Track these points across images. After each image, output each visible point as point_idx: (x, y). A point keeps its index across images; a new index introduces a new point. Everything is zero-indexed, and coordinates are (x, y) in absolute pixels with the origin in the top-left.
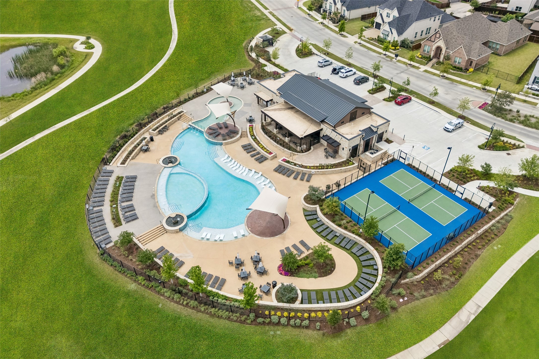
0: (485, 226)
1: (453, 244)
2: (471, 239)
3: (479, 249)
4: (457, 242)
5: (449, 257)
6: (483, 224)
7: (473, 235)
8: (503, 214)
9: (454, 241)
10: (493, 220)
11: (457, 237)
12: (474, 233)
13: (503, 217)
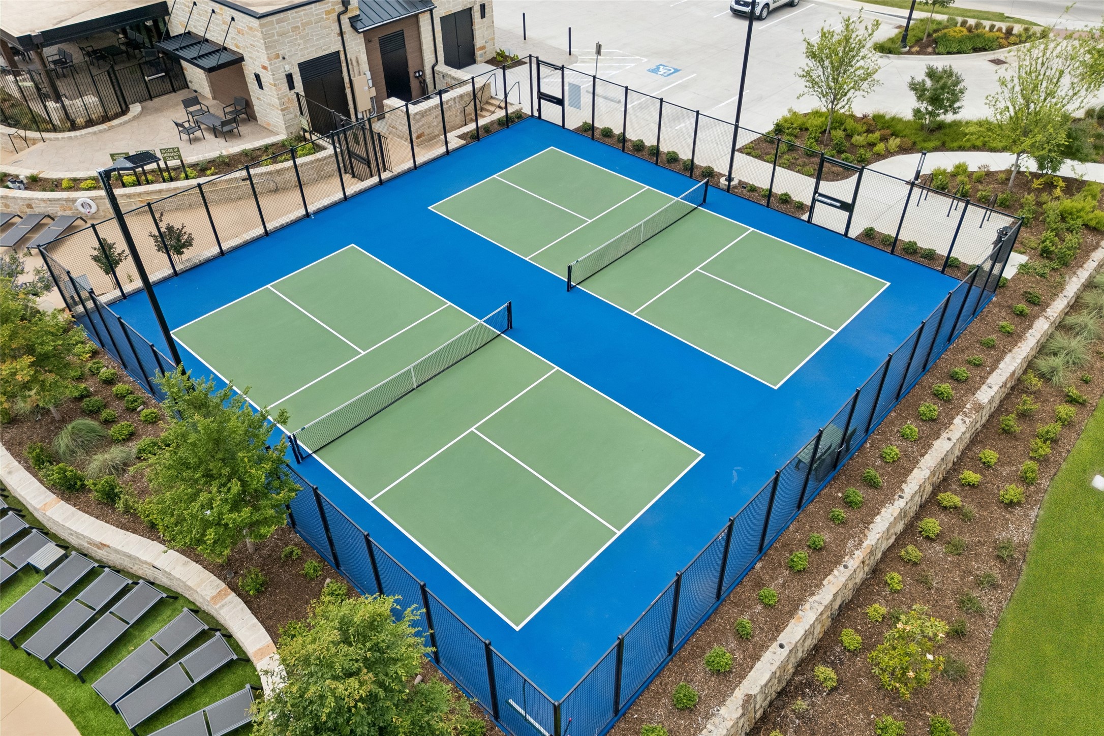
0: (1008, 358)
1: (849, 504)
2: (948, 446)
3: (1011, 504)
4: (872, 484)
5: (836, 606)
6: (990, 346)
7: (958, 420)
8: (1073, 285)
9: (850, 480)
10: (1036, 317)
11: (861, 447)
12: (959, 409)
13: (1078, 298)
